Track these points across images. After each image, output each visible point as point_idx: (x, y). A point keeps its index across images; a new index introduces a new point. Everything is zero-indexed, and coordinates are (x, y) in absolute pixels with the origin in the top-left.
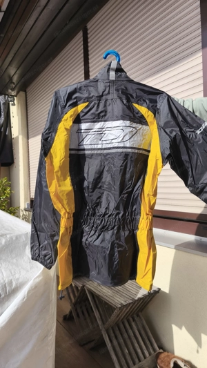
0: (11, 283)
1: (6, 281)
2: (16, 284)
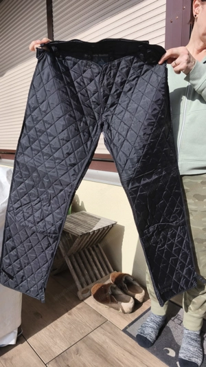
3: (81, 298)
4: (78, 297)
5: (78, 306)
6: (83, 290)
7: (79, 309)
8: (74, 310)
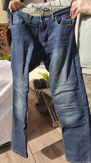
0: (4, 81)
1: (2, 80)
2: (6, 82)
3: (54, 126)
4: (52, 126)
7: (53, 132)
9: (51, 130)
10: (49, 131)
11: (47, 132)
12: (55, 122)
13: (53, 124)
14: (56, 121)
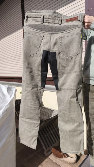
3: (46, 155)
4: (45, 155)
5: (46, 160)
6: (47, 150)
7: (46, 162)
8: (44, 163)
9: (44, 161)
10: (42, 162)
11: (40, 164)
12: (47, 149)
13: (45, 153)
14: (48, 147)
